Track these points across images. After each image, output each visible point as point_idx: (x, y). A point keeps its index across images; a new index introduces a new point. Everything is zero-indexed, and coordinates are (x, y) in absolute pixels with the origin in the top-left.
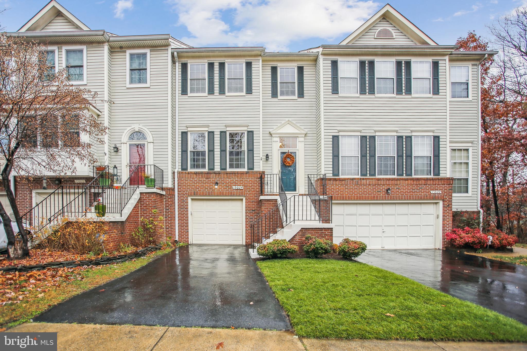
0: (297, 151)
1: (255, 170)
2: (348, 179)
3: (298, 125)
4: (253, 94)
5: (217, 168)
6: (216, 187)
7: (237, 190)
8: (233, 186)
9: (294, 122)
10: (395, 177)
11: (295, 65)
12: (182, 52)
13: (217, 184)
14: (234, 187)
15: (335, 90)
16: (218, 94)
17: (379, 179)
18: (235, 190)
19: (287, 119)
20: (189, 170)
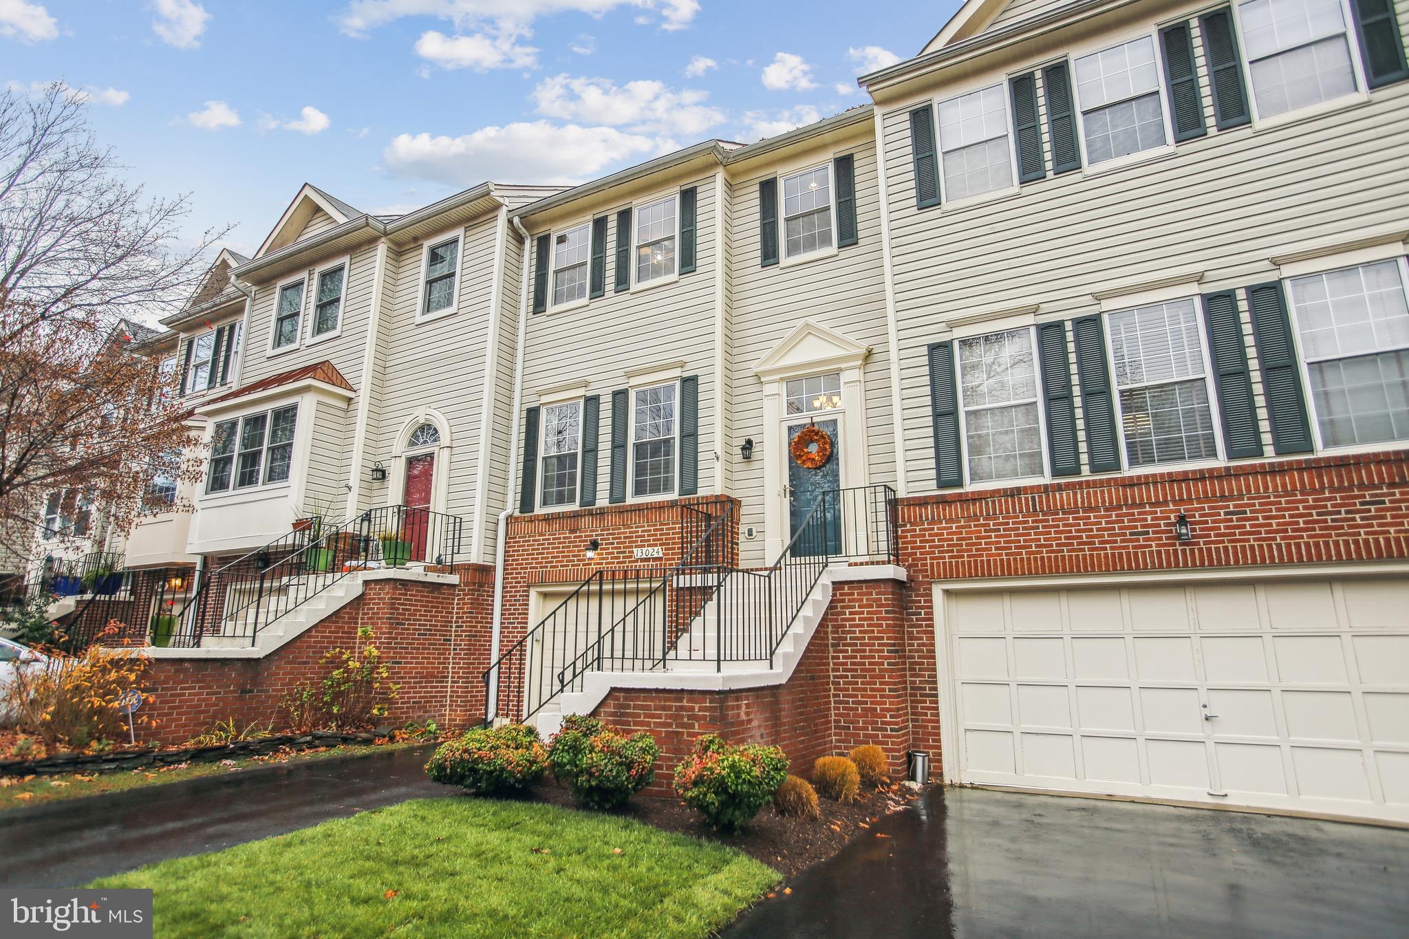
0: (839, 418)
1: (701, 492)
3: (838, 332)
4: (699, 270)
5: (602, 500)
6: (590, 554)
7: (647, 560)
8: (635, 550)
9: (825, 326)
10: (1221, 462)
11: (826, 160)
12: (533, 212)
13: (594, 545)
14: (638, 553)
16: (612, 294)
18: (643, 560)
19: (800, 323)
20: (538, 510)
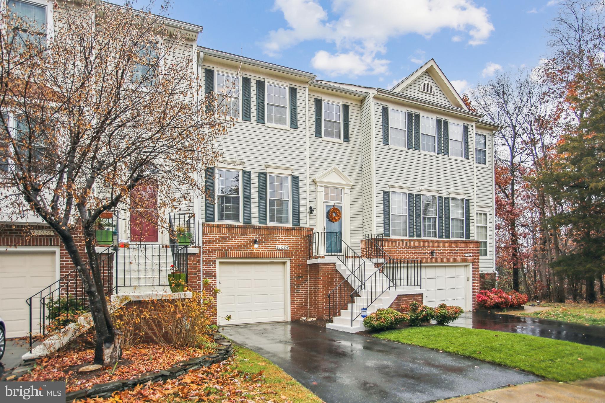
0: (343, 205)
1: (302, 225)
2: (399, 240)
3: (345, 174)
4: (299, 129)
5: (255, 222)
6: (256, 246)
7: (282, 250)
8: (276, 246)
9: (341, 170)
10: (437, 238)
11: (340, 102)
12: (210, 55)
13: (255, 242)
14: (278, 247)
15: (386, 140)
16: (255, 122)
17: (425, 241)
18: (279, 250)
19: (334, 166)
20: (217, 222)
